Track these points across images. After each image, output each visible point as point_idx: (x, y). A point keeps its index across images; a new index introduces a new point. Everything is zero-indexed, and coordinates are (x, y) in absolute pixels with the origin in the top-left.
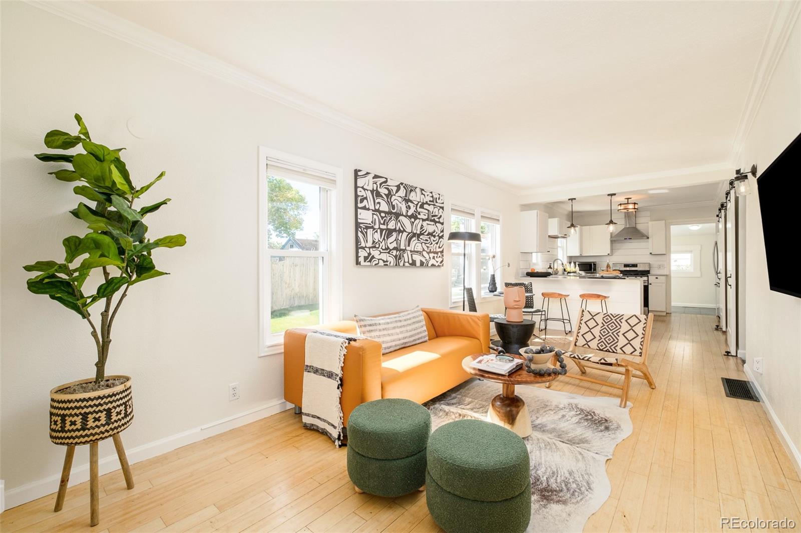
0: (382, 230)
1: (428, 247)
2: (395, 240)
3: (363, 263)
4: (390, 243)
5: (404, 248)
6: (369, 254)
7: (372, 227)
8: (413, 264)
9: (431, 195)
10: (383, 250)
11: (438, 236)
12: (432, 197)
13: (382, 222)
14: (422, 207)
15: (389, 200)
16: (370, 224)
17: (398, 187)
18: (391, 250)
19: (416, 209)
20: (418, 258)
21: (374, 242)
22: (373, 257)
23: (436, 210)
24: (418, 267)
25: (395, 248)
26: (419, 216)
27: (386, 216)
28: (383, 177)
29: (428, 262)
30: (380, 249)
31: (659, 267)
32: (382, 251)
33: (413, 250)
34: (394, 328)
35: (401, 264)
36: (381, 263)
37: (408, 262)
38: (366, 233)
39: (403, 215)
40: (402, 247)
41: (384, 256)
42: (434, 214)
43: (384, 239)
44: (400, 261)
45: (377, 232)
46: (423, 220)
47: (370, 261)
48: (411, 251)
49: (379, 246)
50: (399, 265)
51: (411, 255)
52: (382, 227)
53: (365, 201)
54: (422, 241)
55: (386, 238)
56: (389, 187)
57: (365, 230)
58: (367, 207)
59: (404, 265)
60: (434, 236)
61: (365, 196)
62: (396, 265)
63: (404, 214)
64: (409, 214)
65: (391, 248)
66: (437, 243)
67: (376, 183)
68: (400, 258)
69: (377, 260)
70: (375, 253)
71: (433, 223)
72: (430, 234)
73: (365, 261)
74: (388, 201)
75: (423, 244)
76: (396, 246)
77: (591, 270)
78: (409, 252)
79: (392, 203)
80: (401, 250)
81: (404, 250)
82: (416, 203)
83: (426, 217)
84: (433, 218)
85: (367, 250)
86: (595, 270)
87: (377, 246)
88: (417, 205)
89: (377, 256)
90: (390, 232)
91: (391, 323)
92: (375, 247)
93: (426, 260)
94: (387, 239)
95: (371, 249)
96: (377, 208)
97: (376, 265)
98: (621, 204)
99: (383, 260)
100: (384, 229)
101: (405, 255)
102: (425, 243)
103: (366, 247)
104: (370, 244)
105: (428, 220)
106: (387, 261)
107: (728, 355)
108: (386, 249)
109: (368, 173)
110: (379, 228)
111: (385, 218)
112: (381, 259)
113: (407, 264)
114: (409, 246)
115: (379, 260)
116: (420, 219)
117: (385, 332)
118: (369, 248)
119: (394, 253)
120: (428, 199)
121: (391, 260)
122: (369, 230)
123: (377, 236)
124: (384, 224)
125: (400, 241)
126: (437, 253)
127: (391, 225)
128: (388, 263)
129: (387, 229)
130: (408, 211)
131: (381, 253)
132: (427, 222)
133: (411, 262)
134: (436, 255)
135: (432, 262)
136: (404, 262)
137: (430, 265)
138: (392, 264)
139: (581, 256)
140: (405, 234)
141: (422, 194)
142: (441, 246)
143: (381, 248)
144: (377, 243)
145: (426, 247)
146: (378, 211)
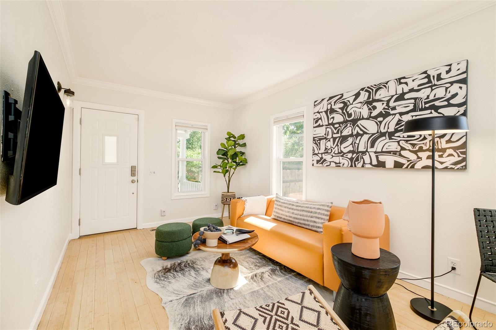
0: (334, 139)
2: (352, 144)
3: (315, 164)
4: (344, 148)
5: (365, 150)
6: (322, 158)
7: (326, 138)
8: (381, 165)
9: (422, 77)
10: (335, 154)
12: (428, 77)
13: (335, 132)
14: (400, 99)
15: (344, 111)
16: (323, 136)
17: (357, 95)
18: (345, 154)
19: (387, 105)
20: (389, 159)
21: (326, 149)
22: (325, 160)
23: (438, 91)
24: (391, 168)
25: (352, 152)
26: (393, 112)
27: (340, 126)
28: (338, 95)
29: (413, 164)
30: (332, 154)
32: (334, 155)
33: (379, 150)
35: (359, 165)
36: (333, 165)
37: (371, 164)
38: (319, 143)
39: (363, 119)
40: (362, 149)
41: (337, 159)
42: (431, 98)
43: (337, 145)
44: (357, 163)
45: (329, 141)
46: (404, 114)
47: (322, 163)
48: (376, 152)
49: (332, 151)
50: (355, 166)
51: (377, 156)
52: (336, 136)
53: (320, 121)
54: (399, 139)
55: (339, 144)
56: (345, 100)
57: (319, 142)
58: (321, 125)
59: (363, 166)
61: (320, 117)
62: (352, 166)
63: (365, 116)
64: (375, 114)
65: (345, 152)
67: (330, 104)
68: (357, 160)
69: (329, 163)
70: (328, 157)
71: (427, 112)
73: (317, 163)
75: (402, 141)
76: (352, 149)
78: (372, 154)
79: (348, 112)
80: (359, 152)
81: (364, 153)
83: (411, 107)
84: (427, 105)
85: (320, 155)
87: (329, 151)
88: (388, 100)
89: (329, 160)
90: (344, 138)
92: (327, 153)
93: (408, 161)
94: (341, 144)
95: (323, 155)
96: (330, 122)
97: (327, 166)
99: (335, 163)
100: (336, 138)
101: (366, 157)
102: (407, 141)
103: (319, 153)
104: (322, 150)
105: (415, 111)
106: (340, 163)
108: (339, 153)
109: (323, 100)
110: (332, 137)
111: (340, 128)
112: (333, 162)
113: (368, 166)
114: (372, 146)
115: (330, 162)
116: (395, 114)
118: (322, 154)
119: (350, 155)
121: (345, 162)
122: (322, 141)
123: (330, 144)
124: (338, 133)
125: (358, 144)
126: (437, 150)
127: (346, 132)
128: (341, 165)
129: (341, 136)
130: (371, 113)
133: (375, 162)
134: (437, 154)
135: (426, 162)
136: (364, 163)
137: (418, 167)
138: (345, 166)
140: (366, 137)
141: (401, 83)
142: (452, 140)
143: (334, 153)
144: (329, 149)
145: (409, 145)
146: (333, 124)
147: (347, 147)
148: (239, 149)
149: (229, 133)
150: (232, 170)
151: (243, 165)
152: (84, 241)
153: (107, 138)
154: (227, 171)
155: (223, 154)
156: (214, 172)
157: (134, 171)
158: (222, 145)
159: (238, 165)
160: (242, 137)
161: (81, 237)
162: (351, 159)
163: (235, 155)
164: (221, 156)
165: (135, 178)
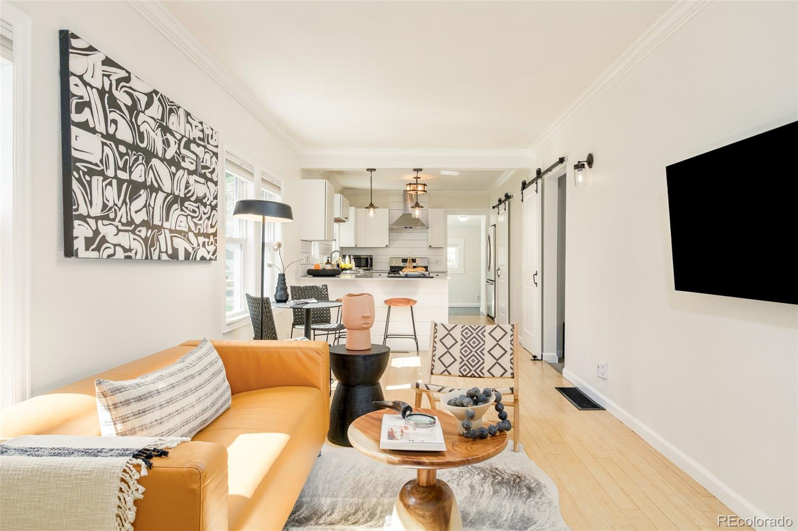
0: (120, 182)
1: (196, 224)
2: (145, 206)
3: (82, 253)
4: (136, 212)
5: (160, 224)
6: (96, 232)
7: (101, 173)
8: (174, 256)
9: (200, 127)
10: (123, 224)
11: (210, 205)
12: (202, 131)
13: (121, 164)
14: (187, 147)
15: (133, 120)
16: (96, 165)
17: (150, 98)
18: (137, 226)
19: (179, 148)
20: (181, 244)
21: (105, 206)
22: (104, 240)
23: (208, 156)
24: (182, 261)
25: (144, 223)
26: (183, 164)
27: (127, 154)
28: (123, 69)
29: (196, 252)
30: (116, 223)
31: (437, 262)
32: (121, 227)
33: (173, 228)
34: (185, 394)
35: (155, 257)
36: (120, 254)
37: (166, 252)
38: (90, 183)
39: (157, 157)
40: (157, 222)
41: (125, 239)
42: (204, 164)
43: (124, 201)
44: (152, 249)
45: (110, 184)
46: (190, 173)
47: (98, 249)
48: (171, 231)
49: (116, 216)
50: (151, 258)
51: (171, 237)
52: (122, 175)
53: (87, 110)
54: (188, 212)
55: (128, 200)
56: (135, 94)
57: (88, 178)
58: (92, 125)
59: (159, 258)
60: (205, 205)
61: (86, 99)
62: (147, 258)
63: (160, 155)
64: (169, 156)
65: (138, 222)
66: (208, 218)
67: (108, 76)
68: (152, 245)
69: (112, 247)
70: (108, 231)
71: (202, 180)
72: (199, 200)
73: (87, 249)
74: (131, 121)
75: (189, 217)
76: (146, 219)
77: (367, 267)
78: (167, 232)
79: (138, 126)
80: (154, 227)
81: (160, 228)
82: (179, 137)
83: (194, 167)
84: (203, 171)
85: (92, 222)
86: (371, 266)
87: (112, 216)
88: (180, 141)
89: (111, 239)
90: (135, 188)
91: (178, 383)
92: (106, 217)
93: (193, 248)
94: (131, 202)
95: (100, 222)
96: (111, 131)
97: (109, 256)
98: (410, 184)
99: (123, 247)
100: (124, 181)
101: (162, 238)
102: (192, 217)
103: (89, 216)
104: (96, 211)
105: (196, 174)
106: (130, 250)
107: (535, 360)
108: (128, 223)
109: (91, 49)
110: (116, 177)
111: (127, 157)
112: (119, 245)
113: (164, 257)
114: (167, 220)
115: (115, 245)
116: (184, 169)
117: (171, 409)
118: (97, 219)
119: (143, 232)
120: (196, 134)
121: (138, 247)
122: (95, 179)
123: (111, 193)
124: (124, 169)
125: (153, 208)
126: (207, 235)
127: (138, 175)
128: (132, 254)
129: (130, 182)
130: (165, 151)
131: (119, 231)
132: (195, 177)
133: (170, 252)
134: (207, 240)
135: (202, 252)
136: (160, 252)
137: (198, 258)
138: (139, 256)
139: (356, 248)
140: (161, 196)
141: (188, 122)
142: (213, 225)
143: (120, 221)
144: (111, 208)
145: (193, 224)
147: (137, 210)
162: (145, 240)
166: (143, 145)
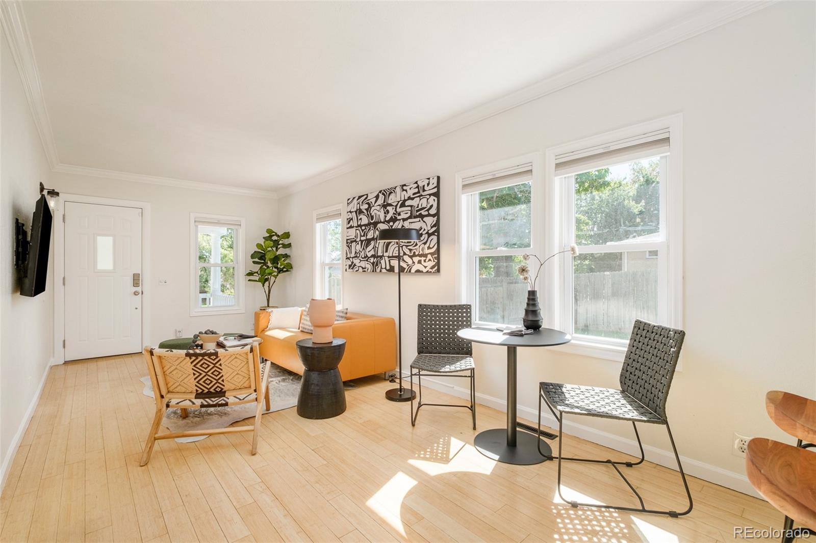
0: (362, 241)
1: (410, 250)
2: (373, 248)
3: (348, 270)
4: (368, 252)
5: (382, 254)
6: (353, 263)
7: (355, 241)
8: (391, 270)
9: (416, 185)
10: (362, 258)
11: (427, 233)
12: (418, 187)
13: (362, 234)
14: (403, 205)
16: (354, 239)
17: (377, 197)
18: (369, 258)
19: (396, 211)
20: (396, 264)
21: (356, 252)
22: (355, 265)
23: (424, 201)
25: (373, 256)
26: (399, 218)
27: (366, 229)
28: (364, 195)
29: (410, 268)
30: (360, 258)
33: (391, 255)
35: (378, 270)
36: (361, 269)
37: (386, 268)
38: (351, 246)
39: (381, 222)
40: (380, 254)
41: (363, 264)
42: (420, 207)
43: (364, 249)
44: (376, 268)
45: (358, 244)
46: (404, 220)
47: (353, 268)
48: (389, 257)
49: (360, 255)
50: (376, 271)
51: (389, 260)
52: (363, 238)
53: (351, 221)
54: (402, 244)
56: (369, 202)
57: (350, 244)
58: (352, 226)
59: (381, 271)
60: (421, 235)
61: (351, 218)
62: (373, 271)
63: (382, 221)
64: (387, 219)
65: (369, 256)
66: (425, 243)
67: (359, 203)
68: (377, 265)
70: (356, 261)
71: (418, 219)
73: (349, 268)
74: (368, 214)
75: (404, 247)
76: (374, 254)
78: (386, 258)
79: (371, 214)
80: (378, 257)
81: (381, 257)
82: (395, 204)
83: (409, 215)
84: (418, 214)
85: (351, 259)
87: (358, 255)
88: (396, 206)
89: (358, 265)
90: (368, 242)
92: (356, 257)
93: (408, 265)
94: (366, 248)
96: (359, 224)
97: (356, 271)
99: (362, 267)
100: (363, 241)
101: (383, 262)
102: (407, 246)
103: (350, 257)
104: (353, 255)
105: (411, 218)
108: (365, 257)
109: (354, 198)
110: (360, 240)
112: (361, 267)
113: (384, 271)
114: (386, 251)
115: (359, 267)
116: (400, 220)
118: (353, 258)
119: (372, 260)
120: (410, 193)
121: (369, 266)
122: (353, 244)
123: (358, 247)
124: (364, 236)
125: (378, 248)
126: (425, 256)
127: (370, 236)
128: (366, 270)
129: (367, 240)
130: (386, 216)
131: (361, 261)
132: (410, 220)
133: (388, 268)
134: (423, 259)
135: (417, 267)
136: (381, 268)
137: (413, 271)
138: (369, 271)
141: (403, 190)
142: (431, 246)
144: (358, 253)
145: (408, 250)
146: (360, 226)
147: (370, 251)
148: (281, 251)
149: (269, 231)
150: (273, 279)
151: (287, 271)
152: (70, 367)
153: (101, 240)
154: (267, 280)
155: (260, 256)
156: (249, 280)
157: (136, 280)
158: (259, 246)
159: (280, 271)
160: (287, 235)
161: (66, 363)
162: (373, 263)
163: (275, 260)
164: (257, 260)
165: (139, 289)
166: (372, 222)
